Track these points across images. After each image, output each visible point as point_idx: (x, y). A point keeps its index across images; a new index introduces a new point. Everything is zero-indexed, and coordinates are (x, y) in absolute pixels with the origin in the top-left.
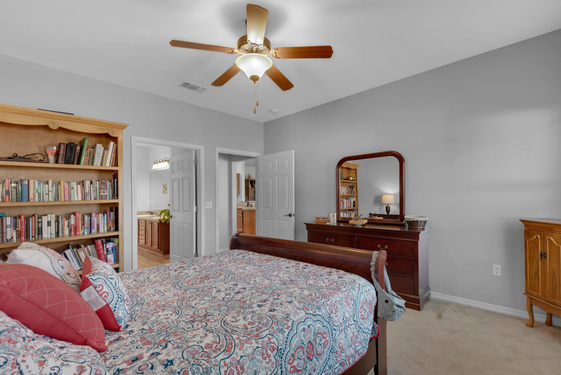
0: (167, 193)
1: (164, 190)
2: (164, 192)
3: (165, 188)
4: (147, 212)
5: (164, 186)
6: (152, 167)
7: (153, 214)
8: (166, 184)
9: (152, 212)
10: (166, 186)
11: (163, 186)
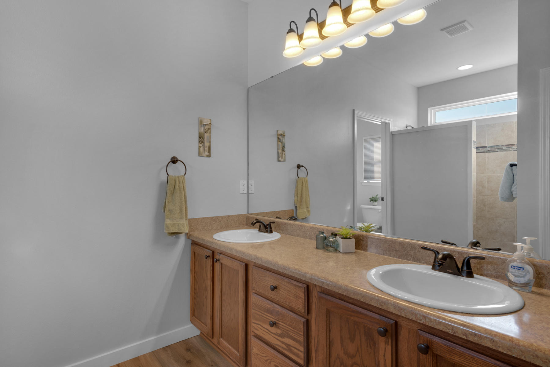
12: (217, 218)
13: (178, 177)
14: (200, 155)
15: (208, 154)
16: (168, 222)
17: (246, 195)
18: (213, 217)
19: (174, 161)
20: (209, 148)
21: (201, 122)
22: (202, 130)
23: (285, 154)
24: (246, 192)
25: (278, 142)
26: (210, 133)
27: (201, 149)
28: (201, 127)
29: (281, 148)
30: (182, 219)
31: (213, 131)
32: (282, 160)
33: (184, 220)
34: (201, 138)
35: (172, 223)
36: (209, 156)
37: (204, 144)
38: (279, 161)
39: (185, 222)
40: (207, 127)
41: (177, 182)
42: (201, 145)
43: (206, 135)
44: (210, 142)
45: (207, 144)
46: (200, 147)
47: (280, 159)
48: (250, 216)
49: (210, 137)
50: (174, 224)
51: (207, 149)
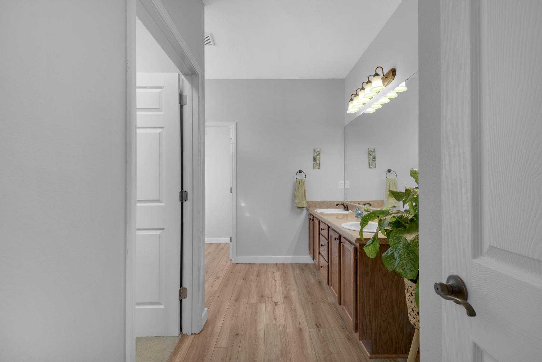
0: (375, 167)
1: (371, 161)
2: (369, 165)
3: (371, 157)
4: (337, 205)
5: (370, 154)
6: (347, 109)
7: (348, 210)
8: (374, 150)
9: (346, 205)
10: (373, 154)
11: (367, 154)
12: (324, 202)
13: (301, 180)
14: (314, 168)
15: (319, 167)
16: (296, 201)
17: (344, 190)
18: (321, 201)
19: (300, 172)
20: (319, 164)
21: (315, 151)
22: (315, 155)
23: (375, 163)
24: (344, 188)
25: (369, 155)
26: (320, 156)
27: (315, 165)
28: (315, 153)
29: (372, 160)
30: (303, 200)
31: (321, 154)
32: (373, 167)
33: (304, 201)
34: (315, 160)
35: (298, 202)
36: (320, 168)
37: (316, 162)
38: (369, 168)
39: (305, 202)
40: (318, 153)
41: (300, 182)
42: (315, 163)
43: (317, 157)
44: (320, 161)
45: (318, 162)
46: (314, 164)
47: (371, 166)
48: (345, 202)
49: (320, 158)
50: (299, 203)
51: (318, 164)
